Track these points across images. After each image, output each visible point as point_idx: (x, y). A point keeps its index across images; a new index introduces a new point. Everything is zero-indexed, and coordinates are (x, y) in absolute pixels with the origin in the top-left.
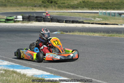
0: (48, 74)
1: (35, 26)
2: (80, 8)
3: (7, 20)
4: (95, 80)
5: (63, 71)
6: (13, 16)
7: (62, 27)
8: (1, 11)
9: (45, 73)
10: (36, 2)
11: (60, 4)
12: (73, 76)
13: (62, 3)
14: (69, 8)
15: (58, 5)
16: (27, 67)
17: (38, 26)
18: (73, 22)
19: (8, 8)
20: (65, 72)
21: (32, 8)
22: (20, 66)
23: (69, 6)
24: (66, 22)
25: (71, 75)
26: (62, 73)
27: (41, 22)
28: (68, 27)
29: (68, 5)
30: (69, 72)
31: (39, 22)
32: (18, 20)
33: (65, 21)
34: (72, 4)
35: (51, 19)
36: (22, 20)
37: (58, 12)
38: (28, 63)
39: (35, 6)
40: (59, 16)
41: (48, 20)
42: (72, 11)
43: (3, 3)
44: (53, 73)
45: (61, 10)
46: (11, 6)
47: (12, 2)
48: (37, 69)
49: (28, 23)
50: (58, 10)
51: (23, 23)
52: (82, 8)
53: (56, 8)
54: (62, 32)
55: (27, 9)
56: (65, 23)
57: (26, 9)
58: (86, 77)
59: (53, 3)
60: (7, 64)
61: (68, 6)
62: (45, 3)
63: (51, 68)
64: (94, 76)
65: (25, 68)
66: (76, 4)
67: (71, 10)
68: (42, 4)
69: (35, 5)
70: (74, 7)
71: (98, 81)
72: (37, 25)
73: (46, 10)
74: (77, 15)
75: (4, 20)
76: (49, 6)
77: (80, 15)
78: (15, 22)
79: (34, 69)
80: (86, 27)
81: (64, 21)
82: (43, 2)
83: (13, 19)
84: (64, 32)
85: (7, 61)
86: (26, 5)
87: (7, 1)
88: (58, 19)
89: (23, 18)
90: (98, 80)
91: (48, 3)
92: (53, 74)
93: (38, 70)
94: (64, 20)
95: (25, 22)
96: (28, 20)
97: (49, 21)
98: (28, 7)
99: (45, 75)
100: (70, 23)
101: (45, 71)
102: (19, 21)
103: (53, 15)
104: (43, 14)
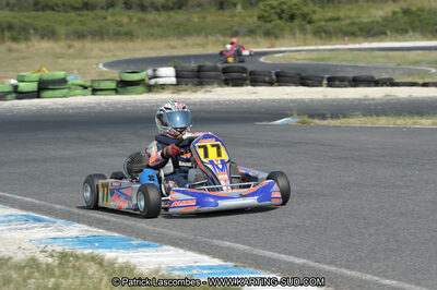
0: (216, 262)
1: (217, 103)
2: (389, 33)
3: (124, 85)
4: (376, 278)
5: (269, 250)
6: (143, 71)
7: (312, 100)
8: (114, 56)
9: (207, 260)
11: (323, 23)
12: (301, 267)
13: (330, 20)
14: (353, 34)
15: (316, 25)
16: (146, 242)
17: (230, 101)
18: (356, 82)
20: (276, 255)
21: (221, 38)
22: (123, 240)
23: (355, 28)
24: (333, 82)
25: (293, 263)
26: (264, 257)
27: (241, 85)
28: (334, 100)
29: (353, 24)
30: (290, 254)
31: (233, 86)
32: (160, 81)
33: (329, 79)
34: (365, 20)
35: (278, 75)
36: (173, 80)
37: (312, 51)
38: (152, 228)
39: (236, 34)
40: (315, 62)
41: (267, 79)
42: (366, 45)
43: (121, 26)
44: (232, 261)
45: (325, 44)
46: (150, 36)
47: (155, 20)
48: (181, 247)
49: (195, 92)
50: (316, 44)
51: (179, 91)
52: (401, 34)
53: (309, 36)
54: (306, 118)
55: (207, 44)
56: (329, 85)
57: (203, 46)
58: (347, 268)
59: (297, 21)
60: (78, 234)
61: (351, 28)
62: (270, 22)
63: (228, 243)
64: (375, 265)
65: (139, 246)
66: (378, 22)
67: (360, 43)
68: (260, 23)
69: (235, 28)
70: (371, 31)
71: (387, 282)
72: (228, 97)
73: (273, 47)
74: (380, 59)
75: (113, 85)
76: (282, 29)
77: (389, 58)
78: (150, 88)
79: (169, 247)
80: (399, 99)
81: (325, 82)
82: (262, 17)
83: (143, 80)
84: (312, 116)
85: (83, 222)
86: (203, 29)
87: (135, 20)
88: (304, 75)
89: (177, 77)
90: (386, 277)
91: (279, 22)
92: (230, 264)
93: (181, 251)
94: (323, 78)
95: (184, 87)
96: (196, 80)
97: (271, 84)
98: (210, 37)
99: (204, 268)
100: (345, 86)
101: (208, 254)
102: (163, 87)
103: (294, 61)
104: (262, 59)
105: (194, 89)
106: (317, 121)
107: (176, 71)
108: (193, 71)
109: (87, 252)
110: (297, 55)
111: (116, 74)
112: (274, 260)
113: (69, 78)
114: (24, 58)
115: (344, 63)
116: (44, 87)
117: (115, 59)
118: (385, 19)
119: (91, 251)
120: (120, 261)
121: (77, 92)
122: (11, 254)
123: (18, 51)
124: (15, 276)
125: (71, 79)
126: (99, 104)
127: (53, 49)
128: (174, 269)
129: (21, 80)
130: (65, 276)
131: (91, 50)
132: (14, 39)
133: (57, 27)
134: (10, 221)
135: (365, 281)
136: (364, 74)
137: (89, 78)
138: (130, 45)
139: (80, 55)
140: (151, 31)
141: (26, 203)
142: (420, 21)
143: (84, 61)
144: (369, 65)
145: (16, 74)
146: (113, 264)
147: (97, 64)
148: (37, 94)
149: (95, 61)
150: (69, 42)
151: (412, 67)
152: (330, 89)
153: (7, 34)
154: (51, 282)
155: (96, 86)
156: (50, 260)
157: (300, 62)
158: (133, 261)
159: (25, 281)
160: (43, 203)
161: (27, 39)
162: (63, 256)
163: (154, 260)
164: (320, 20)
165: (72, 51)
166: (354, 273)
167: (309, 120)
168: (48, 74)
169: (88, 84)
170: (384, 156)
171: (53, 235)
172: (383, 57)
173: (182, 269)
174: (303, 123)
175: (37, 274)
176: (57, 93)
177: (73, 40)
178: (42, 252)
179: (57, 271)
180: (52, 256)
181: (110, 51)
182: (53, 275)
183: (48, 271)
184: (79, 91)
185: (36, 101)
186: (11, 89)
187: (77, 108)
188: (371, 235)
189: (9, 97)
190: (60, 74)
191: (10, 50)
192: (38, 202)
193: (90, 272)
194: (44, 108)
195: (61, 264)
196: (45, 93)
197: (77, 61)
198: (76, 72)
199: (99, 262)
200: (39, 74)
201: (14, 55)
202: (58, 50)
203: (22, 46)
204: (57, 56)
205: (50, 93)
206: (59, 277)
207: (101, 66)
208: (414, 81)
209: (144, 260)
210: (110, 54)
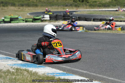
0: (61, 72)
2: (111, 6)
3: (35, 20)
4: (107, 77)
5: (76, 68)
6: (40, 16)
7: (88, 25)
8: (32, 11)
10: (67, 1)
11: (92, 3)
12: (86, 73)
14: (100, 6)
15: (90, 3)
16: (41, 66)
18: (101, 20)
19: (39, 8)
21: (62, 7)
22: (34, 65)
23: (101, 5)
25: (83, 72)
26: (75, 71)
29: (100, 3)
30: (82, 70)
32: (45, 19)
33: (93, 19)
34: (104, 2)
35: (78, 17)
36: (49, 19)
39: (67, 6)
40: (89, 14)
42: (104, 9)
43: (34, 3)
44: (65, 71)
45: (92, 9)
46: (42, 6)
47: (44, 1)
49: (55, 22)
50: (90, 9)
51: (50, 22)
52: (114, 6)
53: (88, 7)
55: (59, 8)
56: (93, 21)
57: (57, 9)
58: (99, 74)
59: (84, 2)
60: (21, 63)
61: (99, 5)
62: (77, 2)
63: (65, 66)
64: (107, 73)
65: (39, 67)
66: (107, 3)
67: (102, 9)
68: (74, 3)
69: (67, 4)
70: (105, 6)
71: (110, 78)
73: (77, 9)
75: (31, 20)
76: (80, 4)
78: (42, 21)
79: (47, 67)
81: (92, 20)
82: (74, 1)
83: (40, 18)
84: (88, 30)
86: (57, 4)
87: (38, 1)
88: (86, 18)
90: (110, 77)
91: (79, 2)
92: (65, 72)
93: (51, 68)
94: (92, 19)
95: (52, 21)
96: (55, 19)
99: (57, 73)
100: (98, 21)
101: (59, 69)
102: (46, 21)
103: (83, 14)
104: (74, 13)
105: (55, 21)
106: (90, 31)
107: (50, 16)
108: (54, 16)
109: (24, 68)
110: (84, 12)
111: (32, 17)
112: (78, 71)
113: (19, 18)
114: (6, 11)
115: (97, 15)
116: (12, 20)
117: (32, 12)
118: (109, 2)
119: (25, 68)
120: (34, 71)
121: (21, 21)
122: (2, 68)
123: (4, 9)
124: (3, 75)
125: (20, 18)
126: (27, 25)
127: (14, 9)
128: (49, 73)
129: (5, 18)
130: (18, 75)
131: (25, 9)
132: (3, 6)
133: (15, 3)
134: (2, 59)
135: (104, 78)
136: (104, 18)
137: (25, 18)
138: (36, 8)
139: (22, 11)
140: (43, 4)
141: (7, 54)
142: (119, 3)
143: (23, 13)
144: (105, 15)
145: (4, 16)
146: (31, 72)
147: (27, 14)
148: (10, 22)
149: (26, 13)
150: (19, 7)
151: (117, 16)
152: (94, 22)
153: (1, 4)
154: (14, 77)
155: (27, 20)
156: (13, 70)
157: (85, 14)
158: (37, 71)
159: (6, 76)
160: (11, 54)
161: (7, 6)
162: (17, 69)
163: (43, 71)
164: (91, 2)
165: (20, 10)
166: (101, 76)
167: (88, 31)
168: (13, 16)
169: (24, 19)
170: (109, 42)
171: (14, 63)
172: (109, 13)
173: (51, 74)
174: (86, 32)
175: (10, 74)
176: (16, 22)
177: (20, 6)
178: (11, 68)
179: (15, 74)
180: (14, 69)
181: (31, 10)
182: (14, 75)
183: (13, 74)
184: (22, 21)
185: (9, 24)
186: (2, 20)
187: (21, 26)
188: (105, 65)
189: (2, 23)
190: (17, 16)
191: (2, 9)
192: (10, 53)
193: (25, 74)
194: (12, 26)
195: (16, 72)
196: (12, 22)
197: (21, 13)
198: (21, 16)
199: (28, 71)
200: (10, 16)
201: (3, 10)
202: (16, 9)
203: (6, 8)
204: (16, 11)
205: (13, 22)
206: (16, 75)
207: (28, 14)
208: (117, 20)
209: (40, 71)
210: (31, 11)
